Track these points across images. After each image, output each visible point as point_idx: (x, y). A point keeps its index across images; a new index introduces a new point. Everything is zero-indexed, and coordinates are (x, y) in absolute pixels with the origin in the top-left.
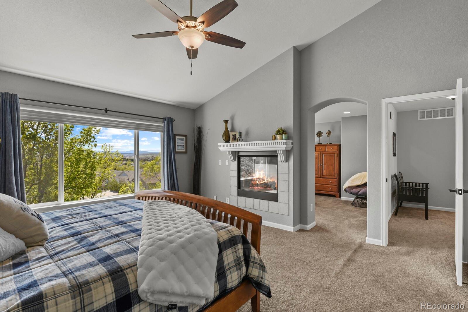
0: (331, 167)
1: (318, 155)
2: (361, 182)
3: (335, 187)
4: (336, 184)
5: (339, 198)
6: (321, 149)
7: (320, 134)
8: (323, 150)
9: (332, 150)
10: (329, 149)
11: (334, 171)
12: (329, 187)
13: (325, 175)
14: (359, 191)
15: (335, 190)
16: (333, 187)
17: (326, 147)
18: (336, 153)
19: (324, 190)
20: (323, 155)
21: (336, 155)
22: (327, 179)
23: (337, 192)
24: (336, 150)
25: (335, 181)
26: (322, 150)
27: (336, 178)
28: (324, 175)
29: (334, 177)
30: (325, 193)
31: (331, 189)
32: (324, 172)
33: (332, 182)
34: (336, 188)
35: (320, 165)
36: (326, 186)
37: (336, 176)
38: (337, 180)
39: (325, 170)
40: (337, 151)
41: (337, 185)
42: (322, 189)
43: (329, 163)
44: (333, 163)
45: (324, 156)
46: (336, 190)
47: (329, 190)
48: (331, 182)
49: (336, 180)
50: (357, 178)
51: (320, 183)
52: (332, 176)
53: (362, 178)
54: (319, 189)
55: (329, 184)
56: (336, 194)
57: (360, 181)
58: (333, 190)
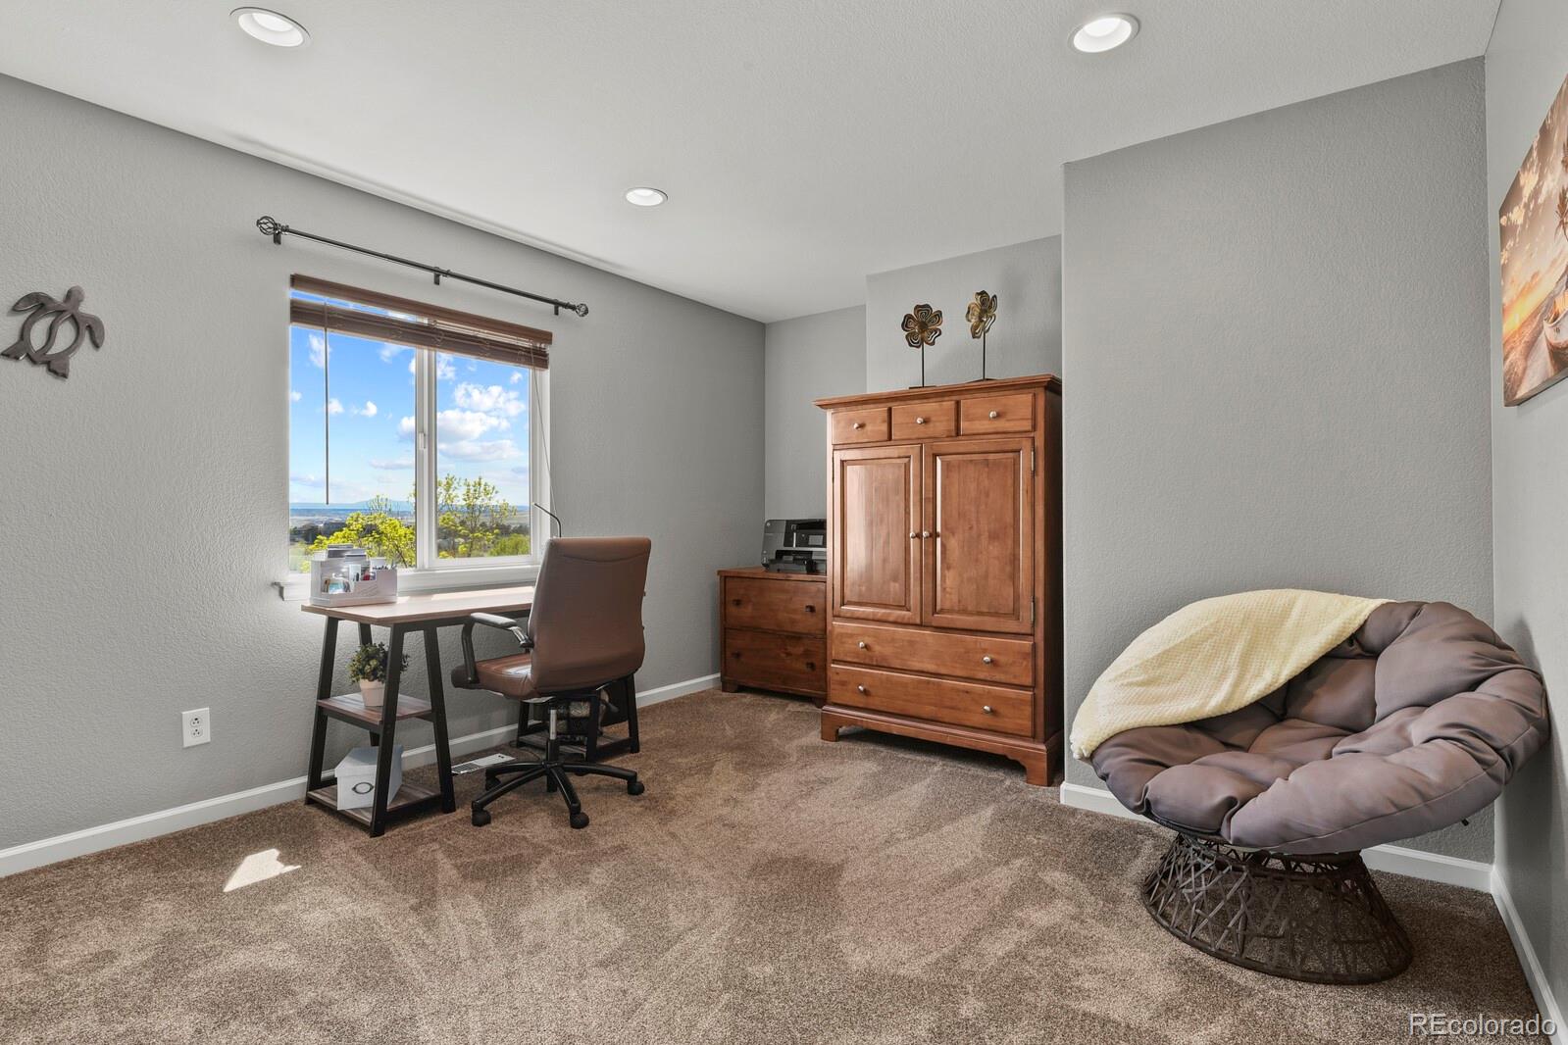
0: (995, 549)
1: (907, 467)
2: (1236, 685)
3: (1022, 701)
4: (1028, 681)
5: (1050, 784)
6: (926, 421)
7: (923, 326)
8: (942, 425)
9: (1001, 425)
10: (981, 416)
11: (1014, 577)
12: (977, 700)
13: (950, 611)
14: (1231, 805)
15: (1022, 719)
16: (1006, 700)
17: (958, 403)
18: (1026, 444)
19: (946, 714)
20: (939, 461)
21: (1025, 461)
22: (968, 637)
23: (1034, 737)
24: (1027, 425)
25: (1017, 654)
26: (931, 430)
27: (1027, 629)
28: (947, 606)
29: (1011, 626)
30: (949, 741)
31: (993, 712)
32: (944, 589)
33: (1002, 659)
34: (1028, 710)
35: (919, 536)
36: (957, 690)
37: (1027, 615)
38: (1034, 646)
39: (950, 574)
40: (1034, 428)
41: (1033, 687)
42: (928, 710)
43: (978, 521)
44: (1009, 519)
45: (947, 467)
46: (1028, 724)
47: (976, 719)
48: (992, 661)
49: (1027, 644)
50: (1192, 645)
51: (917, 666)
52: (996, 614)
53: (1239, 647)
54: (913, 710)
55: (981, 676)
56: (1027, 755)
57: (1224, 674)
58: (1008, 724)
